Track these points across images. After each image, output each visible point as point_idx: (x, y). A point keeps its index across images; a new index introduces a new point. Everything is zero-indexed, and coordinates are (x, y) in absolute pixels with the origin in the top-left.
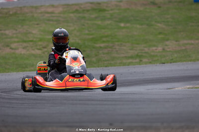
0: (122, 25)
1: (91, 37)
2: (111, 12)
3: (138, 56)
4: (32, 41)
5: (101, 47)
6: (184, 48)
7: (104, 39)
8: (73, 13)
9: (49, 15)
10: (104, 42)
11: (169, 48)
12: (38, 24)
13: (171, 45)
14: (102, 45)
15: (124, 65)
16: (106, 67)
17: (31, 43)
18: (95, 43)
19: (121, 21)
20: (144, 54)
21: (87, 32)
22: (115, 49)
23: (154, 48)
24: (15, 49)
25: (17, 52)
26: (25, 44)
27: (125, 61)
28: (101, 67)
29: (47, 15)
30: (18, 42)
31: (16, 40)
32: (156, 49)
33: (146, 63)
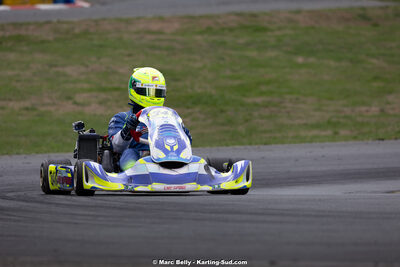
0: (300, 60)
1: (237, 83)
2: (277, 33)
3: (330, 124)
4: (116, 89)
5: (256, 104)
7: (264, 88)
8: (201, 33)
9: (153, 37)
10: (262, 93)
12: (130, 55)
14: (259, 100)
15: (301, 142)
16: (265, 144)
17: (116, 94)
18: (244, 96)
19: (297, 52)
20: (341, 120)
22: (285, 107)
23: (364, 109)
24: (83, 105)
25: (88, 110)
26: (103, 96)
27: (303, 133)
28: (256, 144)
29: (149, 37)
30: (90, 90)
31: (86, 86)
32: (367, 111)
33: (346, 139)
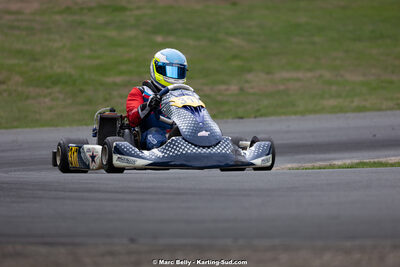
6: (282, 87)
11: (252, 88)
13: (257, 81)
21: (88, 52)
